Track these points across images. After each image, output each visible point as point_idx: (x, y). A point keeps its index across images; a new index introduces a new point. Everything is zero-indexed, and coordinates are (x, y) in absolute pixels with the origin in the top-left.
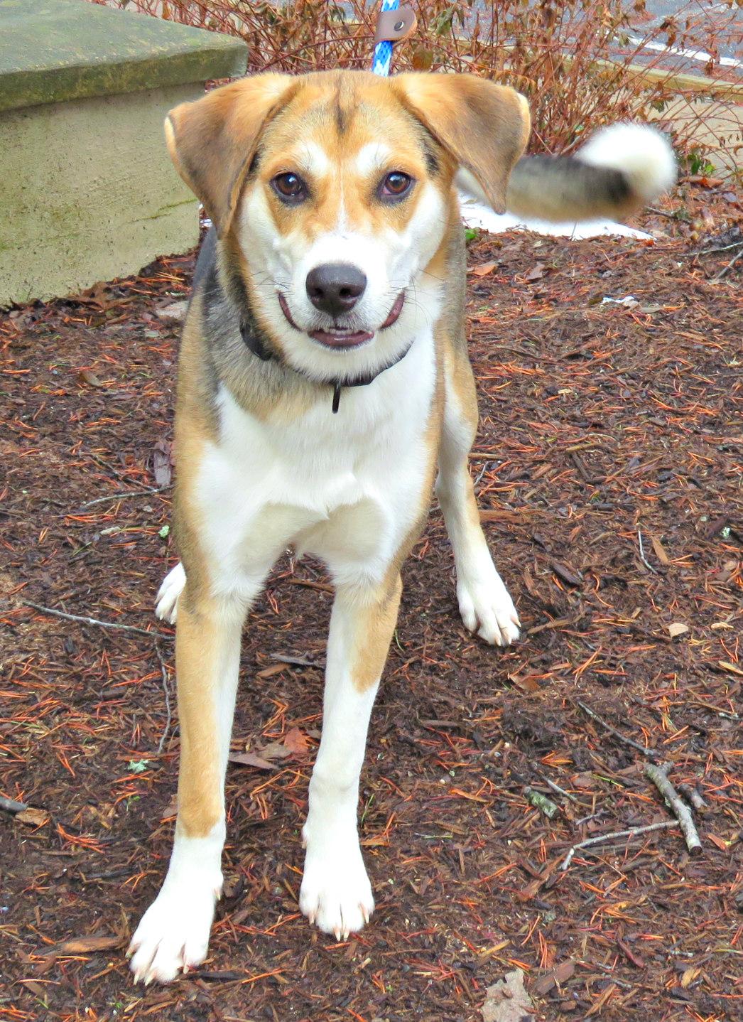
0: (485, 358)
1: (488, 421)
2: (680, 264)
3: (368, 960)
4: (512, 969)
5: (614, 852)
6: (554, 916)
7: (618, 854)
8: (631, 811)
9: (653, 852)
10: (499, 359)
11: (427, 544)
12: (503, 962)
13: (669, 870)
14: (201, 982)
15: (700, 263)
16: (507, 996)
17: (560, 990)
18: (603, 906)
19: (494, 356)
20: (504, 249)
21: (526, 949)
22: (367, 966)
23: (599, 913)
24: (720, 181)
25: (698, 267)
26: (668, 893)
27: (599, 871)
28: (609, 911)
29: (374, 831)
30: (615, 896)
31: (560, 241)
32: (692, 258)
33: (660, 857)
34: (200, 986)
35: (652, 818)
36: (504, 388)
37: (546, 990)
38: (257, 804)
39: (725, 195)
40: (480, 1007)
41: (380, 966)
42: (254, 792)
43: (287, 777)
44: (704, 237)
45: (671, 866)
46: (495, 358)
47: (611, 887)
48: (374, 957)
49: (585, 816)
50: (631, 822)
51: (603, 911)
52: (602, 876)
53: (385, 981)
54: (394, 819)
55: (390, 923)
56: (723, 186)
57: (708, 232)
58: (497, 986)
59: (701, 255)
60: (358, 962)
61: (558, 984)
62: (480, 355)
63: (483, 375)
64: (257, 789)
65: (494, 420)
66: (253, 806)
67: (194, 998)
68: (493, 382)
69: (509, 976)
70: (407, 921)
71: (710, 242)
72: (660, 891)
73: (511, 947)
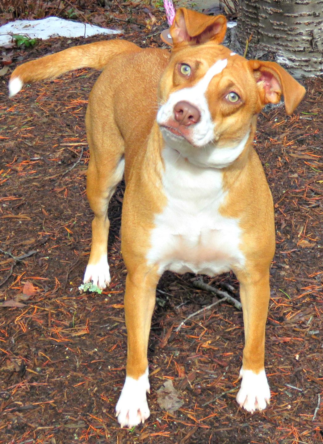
0: (66, 98)
1: (77, 127)
2: (144, 42)
3: (96, 389)
4: (165, 381)
5: (198, 319)
6: (179, 353)
7: (200, 320)
8: (201, 299)
9: (217, 315)
10: (72, 97)
11: (66, 190)
12: (160, 378)
13: (226, 322)
14: (17, 413)
15: (155, 40)
16: (167, 393)
17: (191, 386)
18: (200, 344)
19: (69, 97)
20: (53, 47)
21: (170, 370)
22: (96, 391)
23: (199, 348)
24: (138, 3)
25: (154, 42)
26: (229, 333)
27: (194, 329)
28: (203, 346)
29: (80, 328)
30: (204, 339)
31: (80, 39)
32: (150, 38)
33: (220, 317)
34: (17, 415)
35: (212, 300)
36: (80, 111)
37: (185, 387)
38: (19, 325)
39: (143, 10)
40: (156, 400)
41: (102, 390)
42: (17, 320)
43: (31, 310)
44: (153, 27)
45: (227, 320)
46: (70, 97)
47: (202, 335)
48: (98, 387)
49: (179, 304)
50: (202, 303)
51: (200, 346)
52: (196, 330)
53: (107, 397)
54: (88, 321)
55: (102, 369)
56: (141, 6)
57: (155, 24)
58: (161, 390)
59: (154, 36)
60: (92, 390)
61: (190, 383)
62: (63, 97)
63: (68, 106)
64: (17, 319)
65: (80, 127)
66: (18, 327)
67: (16, 421)
68: (74, 109)
69: (165, 384)
70: (109, 367)
71: (157, 29)
72: (225, 333)
73: (162, 370)
